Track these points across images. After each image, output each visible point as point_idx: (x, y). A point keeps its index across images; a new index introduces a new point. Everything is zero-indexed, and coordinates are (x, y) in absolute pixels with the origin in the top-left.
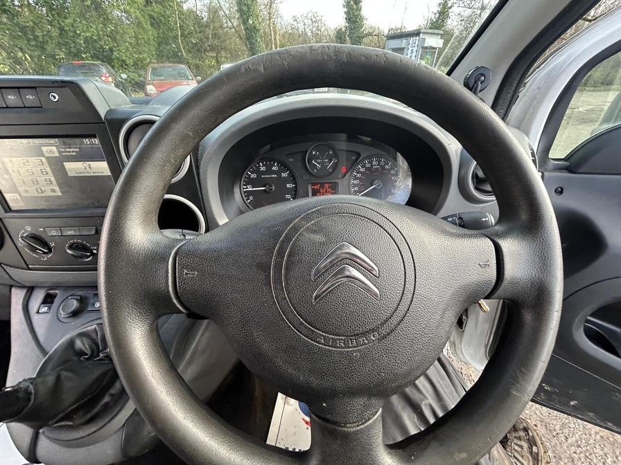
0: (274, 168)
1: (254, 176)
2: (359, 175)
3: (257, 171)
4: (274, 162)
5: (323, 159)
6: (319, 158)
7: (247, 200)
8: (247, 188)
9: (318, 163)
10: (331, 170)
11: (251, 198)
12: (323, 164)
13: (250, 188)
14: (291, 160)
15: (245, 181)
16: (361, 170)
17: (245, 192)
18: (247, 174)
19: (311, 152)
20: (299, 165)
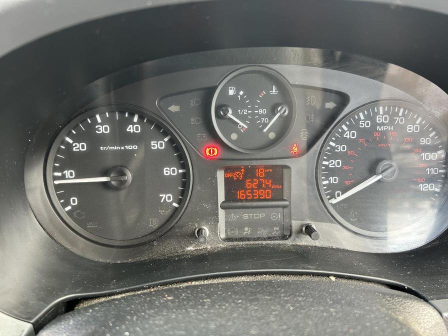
0: (131, 129)
1: (79, 147)
2: (341, 149)
3: (90, 136)
4: (132, 115)
5: (253, 109)
6: (244, 106)
7: (64, 205)
8: (63, 177)
9: (243, 118)
10: (272, 136)
11: (74, 201)
12: (253, 121)
13: (70, 178)
14: (174, 108)
15: (56, 160)
16: (348, 135)
17: (58, 187)
18: (63, 142)
19: (225, 90)
20: (195, 120)
